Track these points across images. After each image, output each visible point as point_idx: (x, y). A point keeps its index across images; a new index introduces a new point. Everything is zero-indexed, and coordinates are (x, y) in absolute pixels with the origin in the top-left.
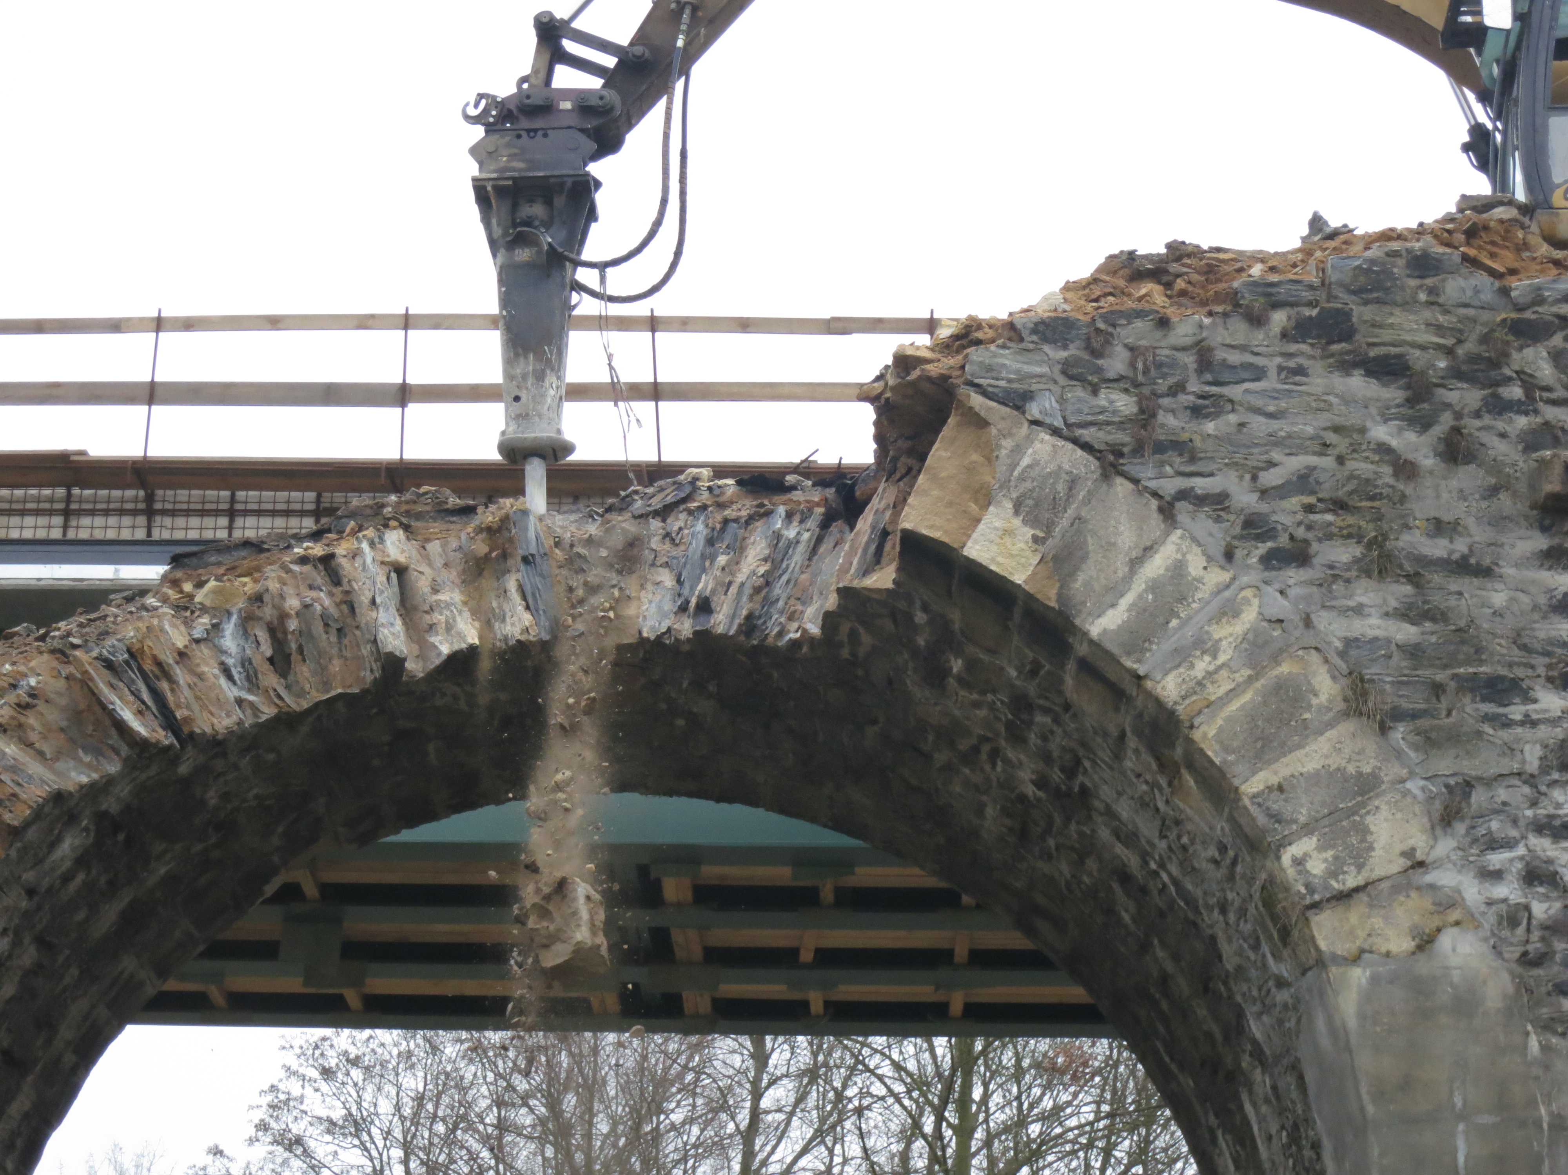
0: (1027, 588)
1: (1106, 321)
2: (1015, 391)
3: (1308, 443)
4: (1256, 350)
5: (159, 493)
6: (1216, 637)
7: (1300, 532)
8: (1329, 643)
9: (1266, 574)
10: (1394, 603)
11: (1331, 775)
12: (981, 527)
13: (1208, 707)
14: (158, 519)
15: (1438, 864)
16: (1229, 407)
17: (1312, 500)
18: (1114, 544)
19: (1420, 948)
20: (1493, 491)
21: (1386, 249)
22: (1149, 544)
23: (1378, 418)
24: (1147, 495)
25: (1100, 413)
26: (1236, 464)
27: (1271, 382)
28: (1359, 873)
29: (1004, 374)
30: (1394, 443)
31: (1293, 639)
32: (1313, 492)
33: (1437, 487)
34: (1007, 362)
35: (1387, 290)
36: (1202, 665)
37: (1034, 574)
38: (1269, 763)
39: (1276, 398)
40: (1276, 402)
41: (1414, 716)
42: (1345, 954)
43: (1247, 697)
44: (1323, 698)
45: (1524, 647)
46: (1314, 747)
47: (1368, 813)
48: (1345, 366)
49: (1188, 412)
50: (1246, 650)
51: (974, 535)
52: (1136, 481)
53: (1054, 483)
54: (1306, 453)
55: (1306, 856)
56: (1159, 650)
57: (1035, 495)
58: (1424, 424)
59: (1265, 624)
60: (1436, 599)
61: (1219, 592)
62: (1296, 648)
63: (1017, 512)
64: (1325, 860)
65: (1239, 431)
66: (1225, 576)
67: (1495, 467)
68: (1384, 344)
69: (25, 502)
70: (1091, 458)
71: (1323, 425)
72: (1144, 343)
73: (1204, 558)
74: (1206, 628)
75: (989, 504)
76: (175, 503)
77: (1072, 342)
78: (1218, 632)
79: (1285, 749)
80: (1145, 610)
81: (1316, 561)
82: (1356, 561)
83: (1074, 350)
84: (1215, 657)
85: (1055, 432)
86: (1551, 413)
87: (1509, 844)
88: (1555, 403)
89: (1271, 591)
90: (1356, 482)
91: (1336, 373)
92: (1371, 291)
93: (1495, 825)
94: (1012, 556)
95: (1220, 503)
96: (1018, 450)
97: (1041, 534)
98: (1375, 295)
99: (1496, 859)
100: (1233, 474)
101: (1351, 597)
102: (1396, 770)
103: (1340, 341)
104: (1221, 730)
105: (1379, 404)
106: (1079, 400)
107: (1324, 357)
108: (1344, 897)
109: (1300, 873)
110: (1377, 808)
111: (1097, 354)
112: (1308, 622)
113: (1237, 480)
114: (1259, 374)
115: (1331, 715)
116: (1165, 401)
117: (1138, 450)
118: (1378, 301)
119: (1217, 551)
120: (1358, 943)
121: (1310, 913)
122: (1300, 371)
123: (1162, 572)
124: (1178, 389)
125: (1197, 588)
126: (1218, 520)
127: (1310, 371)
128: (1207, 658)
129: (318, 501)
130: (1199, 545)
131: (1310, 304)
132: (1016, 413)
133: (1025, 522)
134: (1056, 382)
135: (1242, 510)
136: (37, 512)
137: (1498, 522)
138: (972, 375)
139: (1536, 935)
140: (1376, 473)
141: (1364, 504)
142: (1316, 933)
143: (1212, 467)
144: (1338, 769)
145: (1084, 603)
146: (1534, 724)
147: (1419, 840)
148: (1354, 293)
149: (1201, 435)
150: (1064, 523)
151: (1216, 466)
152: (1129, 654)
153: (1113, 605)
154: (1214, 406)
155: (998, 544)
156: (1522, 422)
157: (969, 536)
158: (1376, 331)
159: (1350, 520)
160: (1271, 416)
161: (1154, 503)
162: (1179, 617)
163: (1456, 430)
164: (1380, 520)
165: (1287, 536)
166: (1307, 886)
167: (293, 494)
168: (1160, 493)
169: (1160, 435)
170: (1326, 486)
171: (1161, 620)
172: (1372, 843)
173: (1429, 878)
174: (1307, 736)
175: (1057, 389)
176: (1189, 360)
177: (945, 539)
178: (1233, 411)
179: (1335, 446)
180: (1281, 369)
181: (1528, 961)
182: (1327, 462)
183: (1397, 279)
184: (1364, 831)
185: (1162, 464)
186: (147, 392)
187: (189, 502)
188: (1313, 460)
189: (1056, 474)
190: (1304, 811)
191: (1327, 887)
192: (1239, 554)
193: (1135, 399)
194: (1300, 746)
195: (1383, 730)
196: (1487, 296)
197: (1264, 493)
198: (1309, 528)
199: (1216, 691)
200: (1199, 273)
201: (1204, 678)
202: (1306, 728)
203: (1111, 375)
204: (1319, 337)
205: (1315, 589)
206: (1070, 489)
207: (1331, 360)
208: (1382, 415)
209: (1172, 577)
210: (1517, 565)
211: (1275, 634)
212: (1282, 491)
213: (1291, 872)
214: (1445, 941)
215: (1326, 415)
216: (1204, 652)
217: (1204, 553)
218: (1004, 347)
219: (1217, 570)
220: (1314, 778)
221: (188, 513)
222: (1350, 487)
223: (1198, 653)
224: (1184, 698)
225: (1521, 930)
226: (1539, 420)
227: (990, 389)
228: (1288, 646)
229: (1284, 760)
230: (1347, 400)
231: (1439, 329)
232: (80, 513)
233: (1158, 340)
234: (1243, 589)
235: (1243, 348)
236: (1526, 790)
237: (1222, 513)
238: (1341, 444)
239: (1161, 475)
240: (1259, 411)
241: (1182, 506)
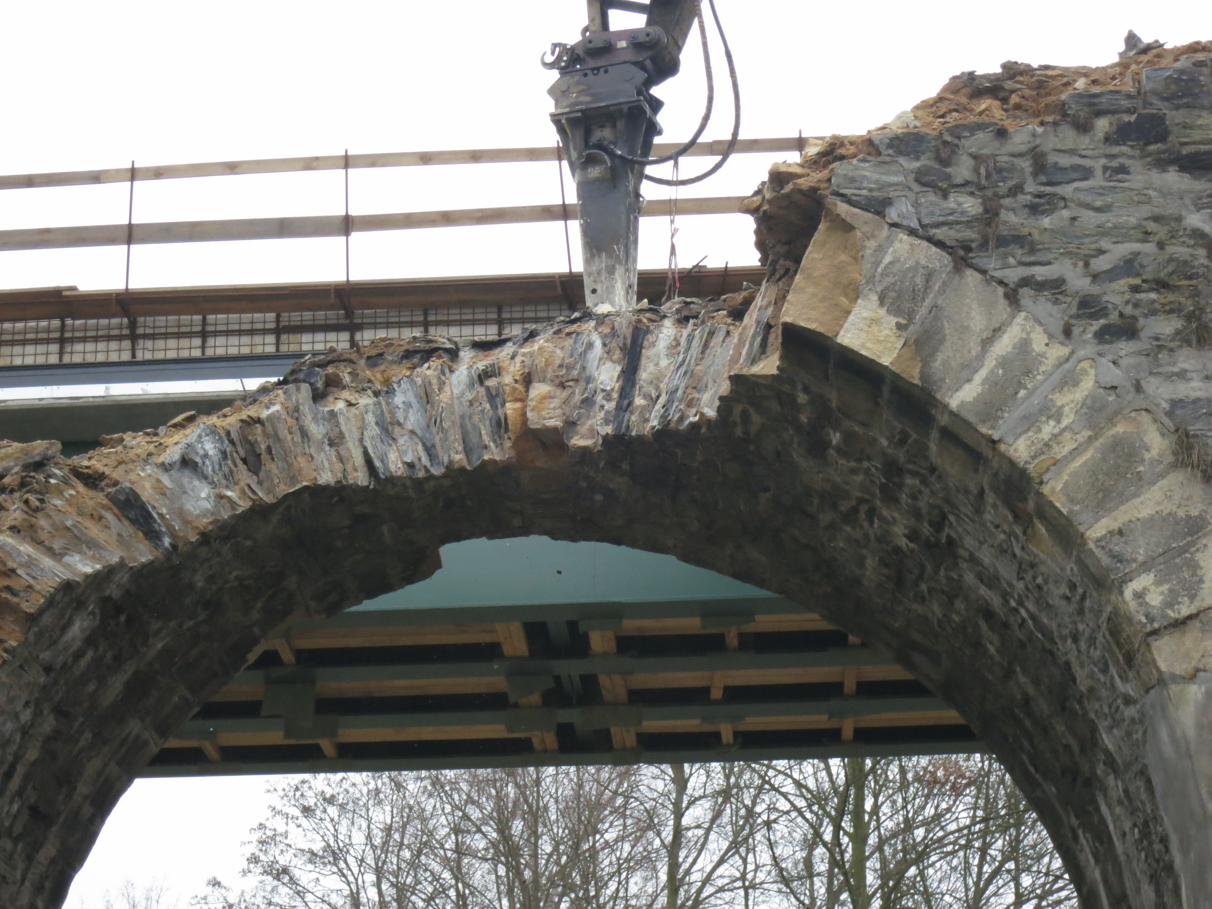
0: (893, 368)
1: (951, 135)
2: (876, 199)
3: (1132, 232)
4: (1084, 153)
5: (141, 319)
6: (1059, 404)
7: (1128, 310)
8: (1157, 405)
9: (1100, 347)
11: (1164, 519)
12: (851, 317)
13: (1054, 464)
14: (141, 342)
16: (1062, 204)
17: (1137, 281)
18: (967, 328)
21: (1193, 60)
22: (997, 326)
23: (1192, 208)
24: (994, 284)
25: (951, 214)
26: (1070, 253)
27: (1098, 181)
28: (1191, 603)
29: (865, 184)
30: (1207, 229)
31: (1126, 402)
32: (1138, 275)
34: (867, 174)
35: (1195, 96)
36: (1048, 429)
37: (899, 356)
38: (1110, 511)
39: (1103, 195)
40: (1103, 198)
42: (1183, 673)
43: (1088, 455)
44: (1154, 453)
46: (1148, 495)
47: (1198, 550)
48: (1162, 164)
49: (1026, 210)
50: (1086, 414)
51: (846, 325)
52: (983, 272)
53: (913, 277)
54: (1130, 241)
55: (1145, 590)
56: (1010, 417)
57: (897, 288)
59: (1101, 391)
61: (1060, 365)
62: (1129, 411)
63: (882, 304)
64: (1162, 593)
65: (1071, 224)
66: (1065, 351)
68: (1195, 143)
69: (25, 333)
70: (944, 254)
71: (1145, 216)
72: (985, 151)
73: (1046, 336)
74: (1050, 396)
75: (858, 297)
76: (154, 327)
77: (923, 153)
78: (1060, 399)
79: (1123, 499)
80: (997, 384)
81: (1143, 334)
82: (1178, 332)
83: (925, 161)
84: (1059, 422)
85: (912, 232)
89: (1105, 362)
90: (1174, 264)
91: (1154, 170)
92: (1181, 97)
94: (880, 342)
95: (1058, 287)
96: (881, 250)
97: (903, 322)
98: (1185, 101)
100: (1068, 262)
101: (1174, 364)
103: (1156, 142)
104: (1066, 485)
105: (1192, 196)
106: (932, 204)
107: (1142, 157)
108: (1180, 624)
109: (1141, 604)
110: (1205, 546)
111: (945, 163)
112: (1138, 388)
113: (1071, 267)
114: (1086, 174)
115: (1161, 467)
116: (1006, 202)
117: (984, 245)
118: (1188, 106)
119: (1057, 329)
120: (1193, 664)
121: (1150, 639)
122: (1123, 170)
123: (1009, 349)
124: (1017, 190)
125: (1040, 363)
126: (1056, 302)
127: (1131, 169)
128: (1052, 423)
129: (278, 320)
130: (1041, 324)
131: (1129, 111)
132: (877, 217)
133: (889, 312)
134: (910, 189)
135: (1077, 293)
136: (36, 342)
138: (838, 186)
140: (1192, 255)
141: (1183, 283)
142: (1156, 657)
143: (1049, 256)
144: (1170, 514)
145: (943, 380)
148: (1166, 99)
149: (1039, 229)
150: (923, 311)
151: (1053, 256)
152: (984, 422)
153: (969, 380)
154: (1048, 203)
155: (867, 332)
157: (841, 326)
158: (1188, 131)
159: (1171, 297)
160: (1098, 210)
161: (1001, 290)
162: (1026, 388)
164: (1197, 296)
165: (1117, 313)
166: (1147, 616)
167: (256, 315)
168: (1005, 281)
169: (1003, 231)
170: (1149, 269)
171: (1010, 391)
172: (1202, 576)
174: (1142, 486)
175: (912, 195)
176: (1026, 165)
177: (821, 330)
178: (1065, 207)
179: (1155, 234)
180: (1105, 168)
182: (1150, 248)
183: (1204, 86)
184: (1194, 566)
185: (1005, 256)
186: (125, 233)
187: (166, 327)
188: (1136, 247)
189: (914, 269)
190: (1142, 552)
191: (1165, 616)
192: (1076, 331)
193: (980, 200)
194: (1136, 495)
195: (1207, 478)
197: (1095, 277)
198: (1136, 305)
199: (1061, 451)
200: (1030, 88)
201: (1050, 440)
202: (1140, 479)
203: (958, 180)
204: (1137, 139)
205: (1143, 358)
206: (927, 281)
207: (1149, 159)
208: (1196, 205)
209: (1018, 354)
211: (1110, 399)
212: (1112, 275)
213: (1133, 605)
215: (1147, 207)
216: (1049, 418)
217: (1046, 331)
218: (864, 160)
219: (1058, 346)
220: (1150, 522)
221: (166, 336)
222: (1170, 268)
223: (1044, 419)
224: (1033, 458)
227: (854, 198)
228: (1122, 409)
229: (1123, 508)
230: (1164, 193)
232: (73, 340)
233: (999, 149)
234: (1080, 361)
235: (1072, 152)
237: (1059, 296)
238: (1161, 231)
239: (1007, 266)
240: (1088, 206)
241: (1024, 291)
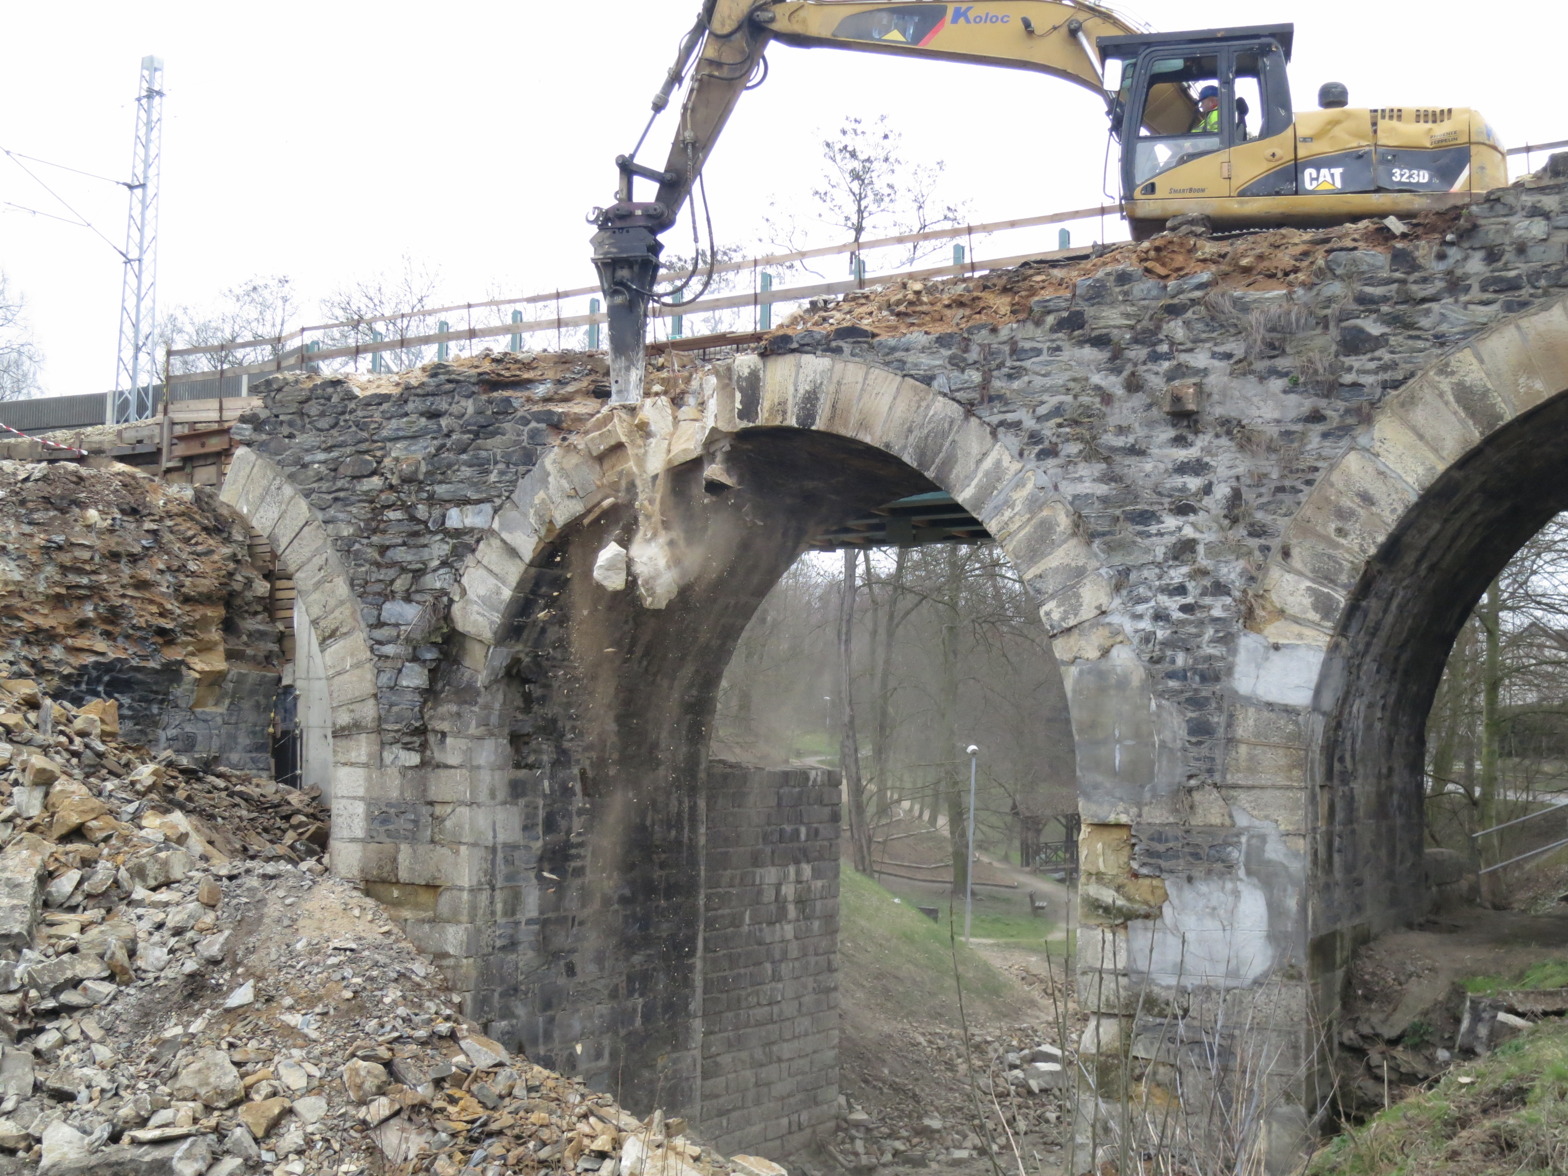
1: (968, 333)
2: (926, 376)
3: (1060, 389)
4: (1038, 339)
6: (1014, 498)
7: (1054, 439)
8: (1066, 498)
9: (1038, 463)
10: (1097, 474)
11: (1064, 568)
13: (1009, 536)
15: (1112, 613)
16: (1024, 373)
17: (1060, 420)
18: (970, 454)
19: (1103, 656)
20: (1149, 406)
21: (1105, 272)
22: (985, 451)
23: (1095, 371)
24: (985, 425)
25: (965, 383)
26: (1026, 404)
27: (1044, 357)
29: (922, 368)
30: (1103, 384)
31: (1049, 497)
32: (1062, 416)
33: (1121, 408)
34: (923, 361)
35: (1103, 296)
36: (1008, 514)
38: (1036, 563)
39: (1046, 366)
40: (1046, 368)
41: (1104, 534)
42: (1068, 660)
43: (1027, 529)
44: (1062, 528)
45: (1160, 494)
46: (1057, 554)
47: (1081, 587)
48: (1081, 343)
49: (1006, 377)
50: (1028, 504)
52: (980, 418)
53: (943, 424)
54: (1059, 395)
55: (1051, 610)
56: (988, 507)
57: (935, 431)
58: (1118, 371)
59: (1037, 490)
60: (1118, 470)
61: (1016, 475)
62: (1051, 502)
64: (1060, 612)
65: (1028, 386)
66: (1019, 465)
67: (1152, 392)
68: (1100, 328)
70: (960, 408)
71: (1068, 378)
72: (986, 342)
73: (1010, 457)
74: (1010, 494)
77: (953, 346)
78: (1015, 496)
79: (1044, 555)
80: (982, 487)
81: (1063, 453)
82: (1081, 452)
83: (954, 350)
84: (1013, 509)
85: (945, 395)
86: (1184, 358)
87: (1146, 600)
88: (1186, 351)
89: (1040, 472)
90: (1082, 408)
91: (1076, 348)
92: (1094, 298)
93: (1141, 590)
95: (1018, 426)
96: (928, 407)
97: (937, 451)
98: (1097, 300)
99: (1140, 608)
100: (1024, 410)
101: (1077, 472)
102: (1094, 563)
103: (1078, 329)
104: (1015, 547)
105: (1096, 363)
106: (956, 377)
107: (1070, 340)
108: (1069, 630)
109: (1048, 619)
110: (1085, 584)
111: (964, 351)
112: (1056, 488)
113: (1026, 413)
114: (1038, 352)
115: (1065, 536)
116: (995, 373)
117: (982, 402)
118: (1098, 304)
119: (1016, 453)
120: (1074, 654)
121: (1052, 640)
122: (1058, 349)
123: (990, 466)
124: (999, 367)
125: (1006, 473)
126: (1017, 435)
127: (1063, 348)
128: (1010, 510)
130: (1008, 450)
131: (1065, 310)
132: (927, 387)
134: (945, 368)
135: (1028, 429)
137: (1150, 424)
138: (909, 369)
139: (1157, 648)
140: (1092, 402)
141: (1086, 420)
142: (1055, 650)
143: (1014, 407)
144: (1067, 565)
145: (956, 485)
146: (1162, 535)
147: (1103, 599)
148: (1087, 300)
149: (1011, 390)
150: (947, 444)
151: (1016, 407)
152: (975, 510)
153: (969, 485)
154: (1017, 373)
156: (1166, 365)
158: (1096, 321)
159: (1078, 430)
160: (1044, 376)
161: (988, 429)
162: (997, 489)
163: (1133, 374)
164: (1093, 428)
165: (1048, 441)
166: (1051, 626)
168: (991, 423)
169: (992, 392)
170: (1068, 412)
171: (989, 491)
172: (1082, 602)
173: (1107, 620)
174: (1054, 548)
175: (946, 372)
176: (1006, 348)
178: (1026, 374)
179: (1073, 389)
180: (1049, 348)
181: (1153, 661)
182: (1069, 399)
183: (1108, 289)
184: (1078, 596)
185: (992, 408)
188: (1062, 398)
189: (944, 419)
190: (1051, 588)
191: (1060, 626)
192: (1026, 453)
193: (981, 373)
194: (1050, 554)
195: (1089, 543)
196: (1154, 292)
198: (1059, 436)
199: (1013, 527)
201: (1008, 520)
202: (1053, 544)
203: (970, 361)
204: (1068, 328)
205: (1060, 469)
206: (951, 426)
207: (1074, 341)
208: (1097, 369)
209: (995, 468)
210: (1160, 447)
211: (1041, 495)
212: (1047, 417)
213: (1044, 619)
214: (1114, 652)
215: (1070, 373)
216: (1008, 507)
217: (1010, 454)
218: (923, 352)
219: (1016, 463)
220: (1056, 570)
222: (1079, 411)
223: (1005, 508)
224: (999, 531)
225: (1150, 645)
226: (1175, 363)
227: (916, 376)
228: (1047, 501)
229: (1043, 561)
230: (1080, 364)
231: (1127, 316)
233: (992, 340)
234: (1027, 472)
235: (1032, 339)
236: (1157, 571)
237: (1018, 432)
238: (1076, 387)
239: (992, 414)
240: (1038, 374)
241: (1001, 430)
